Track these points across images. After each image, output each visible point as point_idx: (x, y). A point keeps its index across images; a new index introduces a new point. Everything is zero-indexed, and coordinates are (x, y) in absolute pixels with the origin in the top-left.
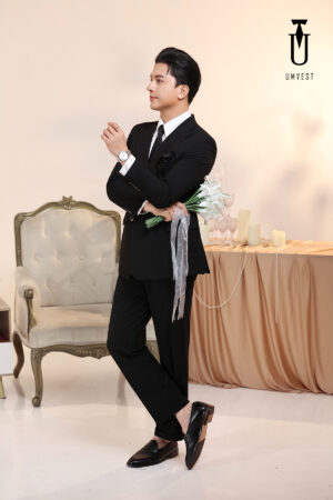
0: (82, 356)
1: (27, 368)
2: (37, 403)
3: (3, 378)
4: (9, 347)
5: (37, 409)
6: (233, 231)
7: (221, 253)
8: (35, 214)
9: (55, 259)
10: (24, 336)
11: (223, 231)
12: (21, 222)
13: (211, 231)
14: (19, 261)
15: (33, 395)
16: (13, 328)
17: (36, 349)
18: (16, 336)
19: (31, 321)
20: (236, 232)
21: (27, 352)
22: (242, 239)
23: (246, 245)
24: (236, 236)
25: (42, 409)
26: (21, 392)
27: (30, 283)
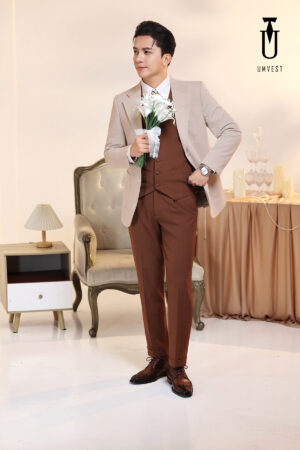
0: (134, 293)
1: (85, 304)
2: (94, 333)
3: (64, 312)
4: (69, 285)
5: (94, 339)
6: (269, 184)
7: (258, 204)
8: (91, 168)
9: (109, 208)
10: (82, 275)
11: (259, 185)
12: (80, 176)
13: (249, 184)
14: (78, 210)
15: (90, 326)
16: (73, 268)
17: (93, 287)
18: (75, 275)
19: (88, 263)
20: (272, 185)
21: (85, 289)
22: (277, 191)
23: (281, 197)
24: (271, 189)
25: (98, 339)
26: (79, 325)
27: (88, 229)
